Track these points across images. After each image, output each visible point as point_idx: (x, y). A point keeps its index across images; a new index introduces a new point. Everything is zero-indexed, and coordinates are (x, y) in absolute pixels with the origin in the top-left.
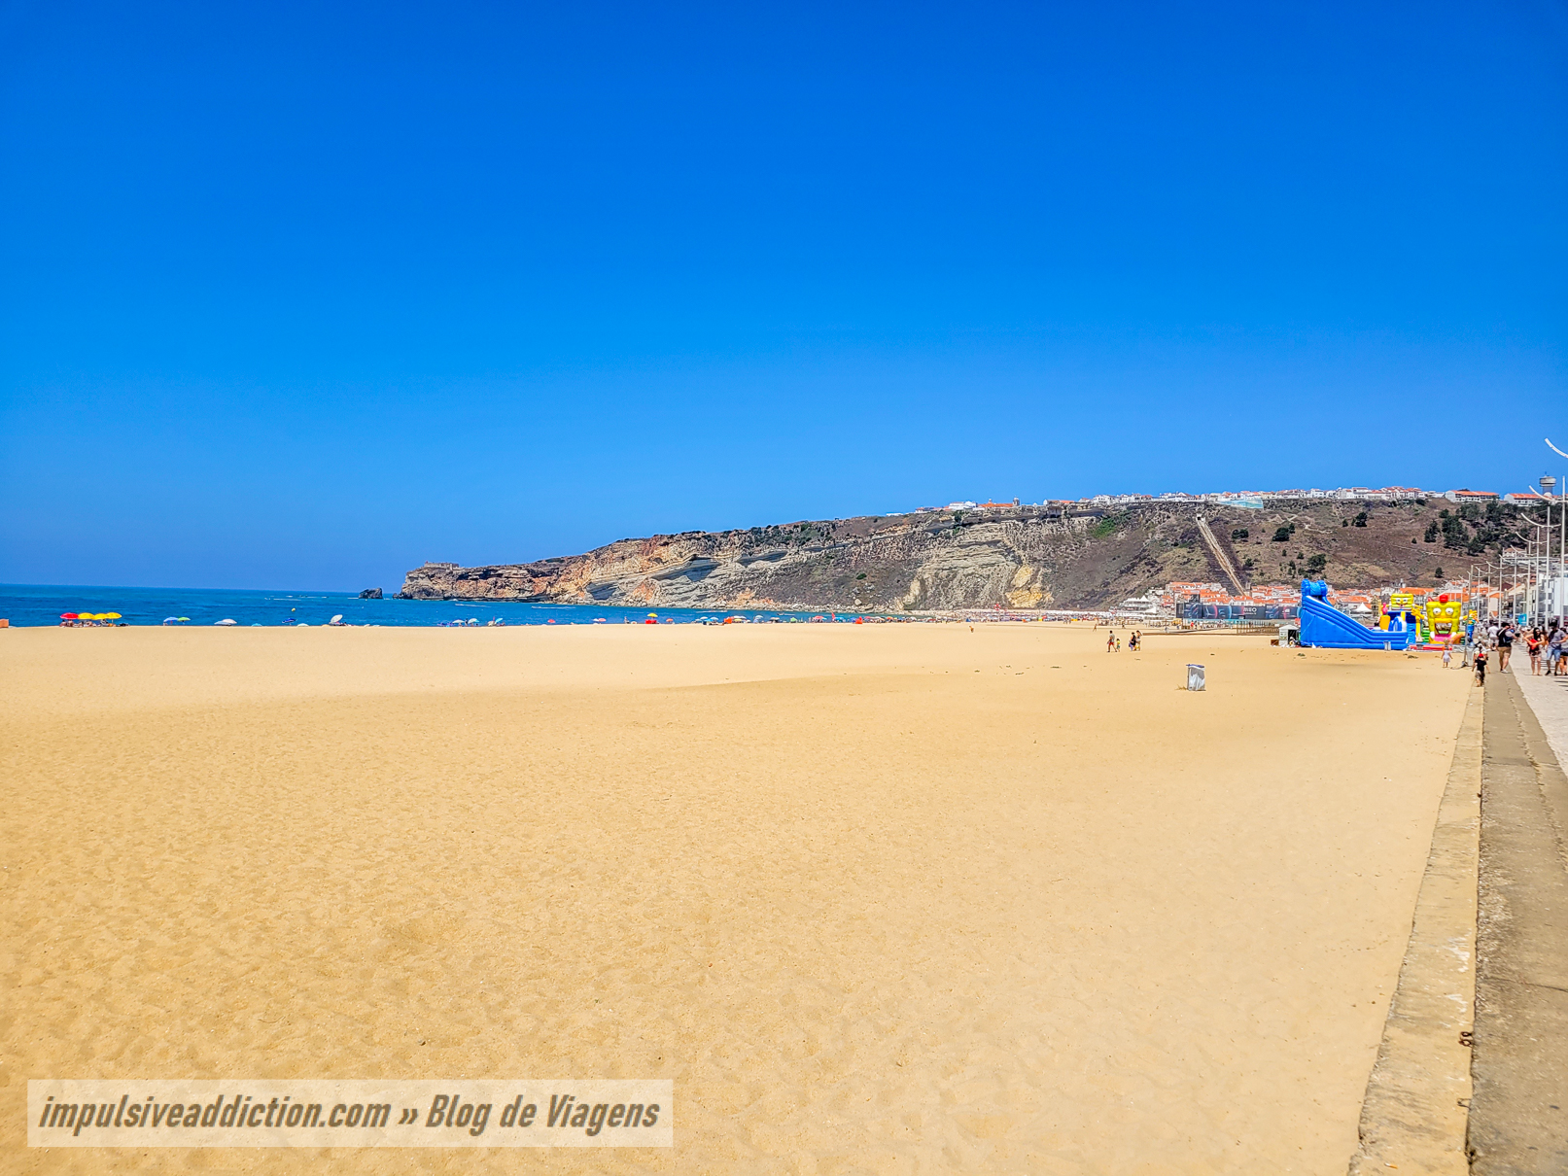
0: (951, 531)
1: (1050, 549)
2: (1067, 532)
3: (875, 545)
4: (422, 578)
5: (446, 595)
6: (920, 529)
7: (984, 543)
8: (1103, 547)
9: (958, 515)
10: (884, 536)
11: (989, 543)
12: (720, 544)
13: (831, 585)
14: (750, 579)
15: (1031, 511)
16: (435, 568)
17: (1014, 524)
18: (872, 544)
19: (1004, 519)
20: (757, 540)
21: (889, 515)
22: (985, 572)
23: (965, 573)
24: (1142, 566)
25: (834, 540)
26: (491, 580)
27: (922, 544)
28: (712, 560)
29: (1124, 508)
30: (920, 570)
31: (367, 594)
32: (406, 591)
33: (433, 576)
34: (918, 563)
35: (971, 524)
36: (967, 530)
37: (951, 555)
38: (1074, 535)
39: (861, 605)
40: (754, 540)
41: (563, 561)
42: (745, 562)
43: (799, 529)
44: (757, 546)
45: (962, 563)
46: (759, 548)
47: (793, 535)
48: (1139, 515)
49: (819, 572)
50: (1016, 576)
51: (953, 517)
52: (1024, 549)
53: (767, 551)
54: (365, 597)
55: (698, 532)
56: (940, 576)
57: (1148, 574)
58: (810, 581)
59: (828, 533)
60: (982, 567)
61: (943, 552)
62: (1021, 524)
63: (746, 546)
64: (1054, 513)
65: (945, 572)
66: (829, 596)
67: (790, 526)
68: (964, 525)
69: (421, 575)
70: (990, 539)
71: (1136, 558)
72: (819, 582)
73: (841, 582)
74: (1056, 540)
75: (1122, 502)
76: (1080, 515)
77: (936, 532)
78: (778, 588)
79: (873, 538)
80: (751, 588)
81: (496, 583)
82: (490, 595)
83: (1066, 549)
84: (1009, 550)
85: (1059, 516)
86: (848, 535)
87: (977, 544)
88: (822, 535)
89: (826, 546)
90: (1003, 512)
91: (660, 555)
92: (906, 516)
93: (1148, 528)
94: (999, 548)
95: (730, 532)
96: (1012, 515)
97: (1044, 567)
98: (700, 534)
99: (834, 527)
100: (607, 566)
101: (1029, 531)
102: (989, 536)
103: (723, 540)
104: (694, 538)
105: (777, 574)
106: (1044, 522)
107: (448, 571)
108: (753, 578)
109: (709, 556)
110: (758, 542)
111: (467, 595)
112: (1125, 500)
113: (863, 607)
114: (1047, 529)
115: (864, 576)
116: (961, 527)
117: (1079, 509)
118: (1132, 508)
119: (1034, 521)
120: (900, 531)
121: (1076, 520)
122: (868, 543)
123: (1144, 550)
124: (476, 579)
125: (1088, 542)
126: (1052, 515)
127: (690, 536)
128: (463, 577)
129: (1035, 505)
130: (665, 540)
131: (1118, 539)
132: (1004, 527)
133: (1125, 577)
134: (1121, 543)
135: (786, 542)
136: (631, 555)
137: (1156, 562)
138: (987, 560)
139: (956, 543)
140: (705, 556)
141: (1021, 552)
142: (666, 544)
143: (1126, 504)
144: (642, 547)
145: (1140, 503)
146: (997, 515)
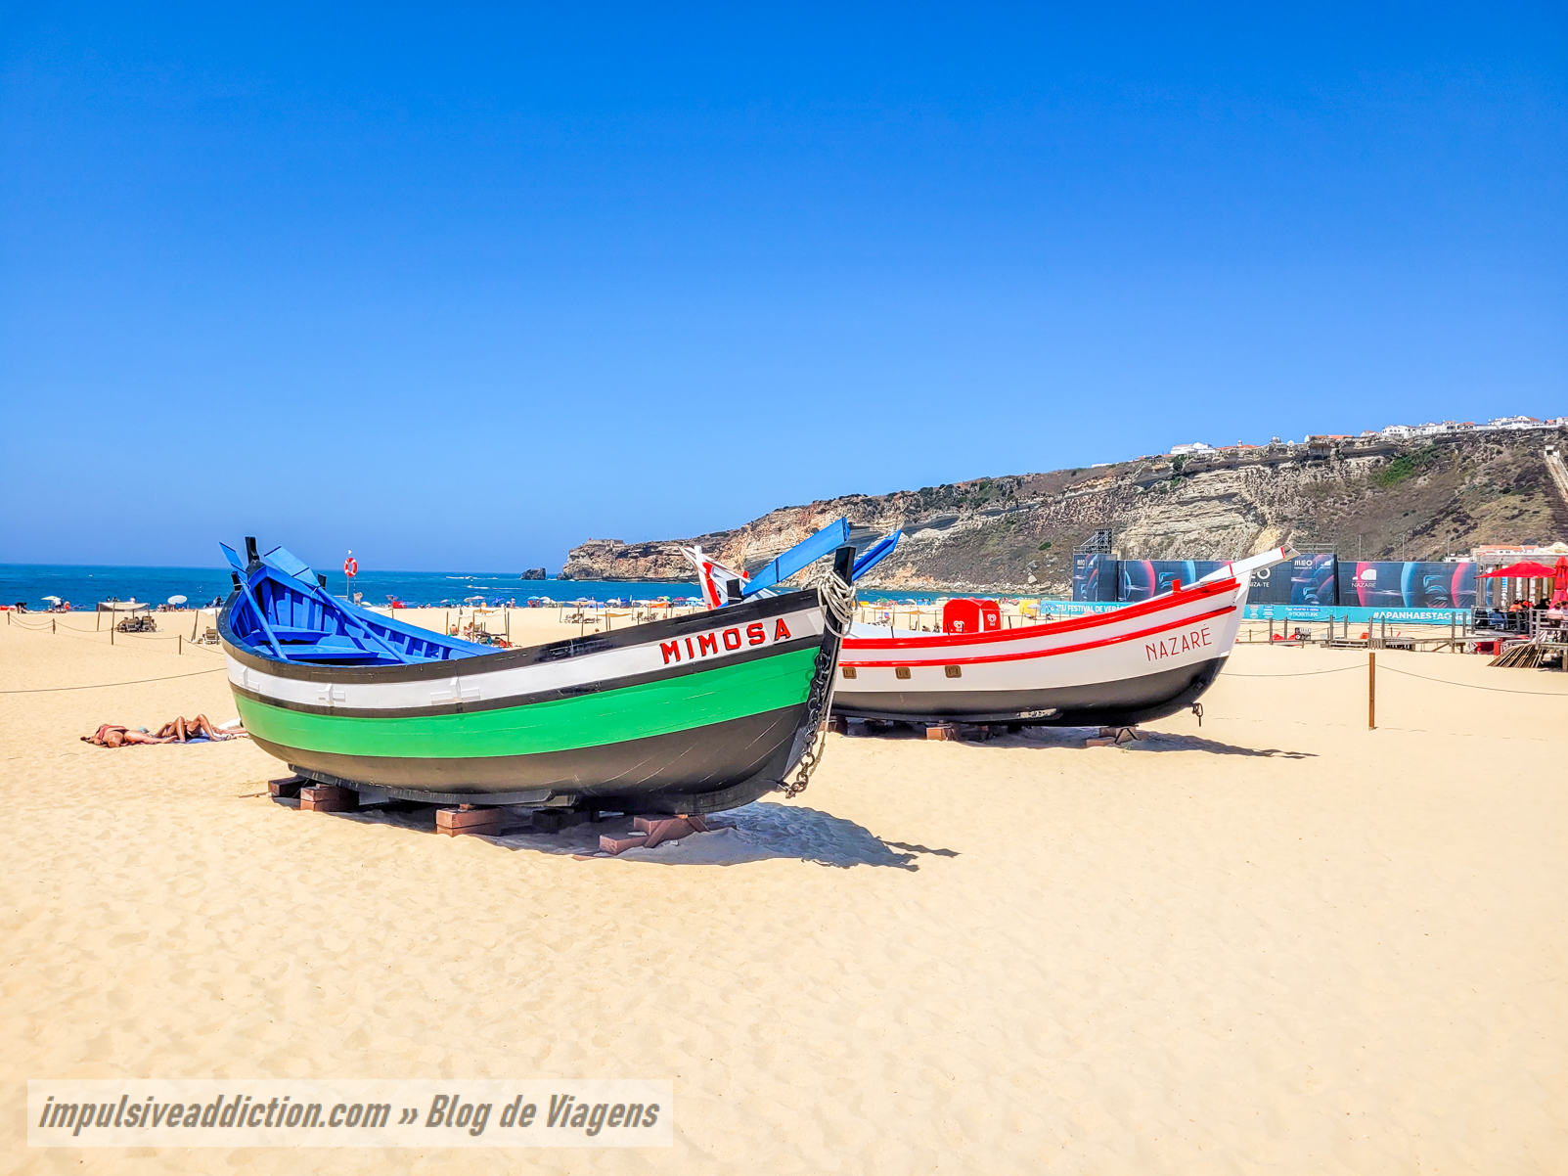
0: (1168, 484)
1: (1310, 503)
2: (1338, 479)
3: (1068, 505)
4: (583, 557)
5: (604, 575)
6: (1127, 482)
7: (1214, 498)
8: (1391, 498)
9: (1177, 461)
10: (1080, 492)
11: (1221, 498)
12: (883, 509)
13: (1006, 557)
14: (913, 552)
15: (1285, 451)
16: (595, 546)
17: (1258, 470)
18: (1064, 503)
19: (1243, 464)
20: (926, 503)
21: (1093, 466)
22: (1213, 538)
23: (1186, 538)
24: (1448, 523)
25: (1016, 500)
26: (652, 558)
27: (1128, 501)
28: (871, 530)
29: (1429, 442)
30: (1122, 536)
31: (529, 575)
32: (567, 570)
33: (593, 554)
34: (1122, 526)
35: (1195, 473)
36: (1190, 482)
37: (1167, 515)
38: (1349, 483)
39: (1036, 583)
40: (922, 503)
41: (727, 535)
42: (909, 531)
43: (977, 488)
44: (925, 511)
45: (1182, 526)
46: (927, 513)
47: (969, 496)
48: (1453, 451)
49: (995, 541)
50: (1257, 542)
51: (1171, 465)
52: (1271, 504)
53: (934, 516)
54: (527, 578)
55: (857, 496)
56: (1150, 544)
57: (1454, 535)
58: (982, 552)
59: (1012, 492)
60: (1210, 530)
61: (1156, 511)
62: (1268, 470)
63: (911, 512)
64: (1320, 453)
65: (1159, 539)
66: (1001, 572)
67: (965, 484)
68: (1186, 475)
69: (582, 554)
70: (1221, 492)
71: (1441, 512)
72: (992, 554)
73: (1018, 555)
74: (1319, 491)
75: (1425, 433)
76: (1359, 454)
77: (1147, 485)
78: (943, 563)
79: (1066, 495)
80: (914, 563)
81: (657, 561)
82: (651, 575)
83: (1335, 502)
84: (1249, 507)
85: (1326, 457)
86: (1035, 493)
87: (1203, 499)
88: (1004, 494)
89: (1007, 508)
90: (1241, 454)
91: (817, 524)
92: (1113, 466)
93: (1465, 469)
94: (1235, 504)
95: (895, 494)
96: (1255, 457)
97: (1298, 528)
98: (860, 498)
99: (1019, 483)
100: (763, 539)
101: (1280, 479)
102: (1221, 488)
103: (886, 504)
104: (852, 503)
105: (945, 545)
106: (1303, 466)
107: (607, 548)
108: (917, 551)
109: (867, 525)
110: (928, 506)
111: (626, 575)
112: (1429, 431)
113: (1038, 586)
114: (1306, 477)
115: (1047, 545)
116: (1182, 478)
117: (1358, 446)
118: (1441, 441)
119: (1289, 465)
120: (1101, 486)
121: (1353, 462)
122: (1059, 502)
123: (1455, 501)
124: (635, 557)
125: (1369, 493)
126: (1316, 455)
127: (849, 501)
128: (623, 555)
129: (1291, 443)
130: (822, 507)
131: (1417, 487)
132: (1243, 474)
133: (1418, 541)
134: (1420, 493)
135: (958, 504)
136: (788, 526)
137: (1468, 517)
138: (1217, 521)
139: (1174, 499)
140: (862, 525)
141: (1265, 509)
142: (823, 511)
143: (1433, 436)
144: (800, 516)
145: (1454, 434)
146: (1233, 459)
